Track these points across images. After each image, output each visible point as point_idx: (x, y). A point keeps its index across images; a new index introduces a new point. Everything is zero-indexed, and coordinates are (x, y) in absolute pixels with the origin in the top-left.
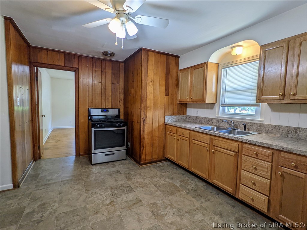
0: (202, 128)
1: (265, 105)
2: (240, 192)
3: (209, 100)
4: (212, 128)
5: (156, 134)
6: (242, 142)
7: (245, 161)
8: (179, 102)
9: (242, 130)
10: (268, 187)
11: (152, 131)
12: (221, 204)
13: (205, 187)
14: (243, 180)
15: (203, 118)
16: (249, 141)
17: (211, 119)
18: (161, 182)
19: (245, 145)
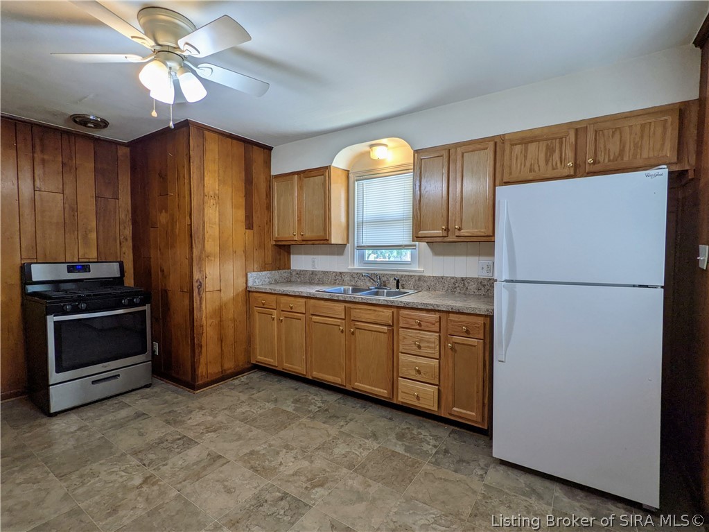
0: (327, 290)
1: (423, 245)
2: (400, 391)
3: (336, 238)
4: (344, 290)
5: (229, 314)
6: (399, 308)
7: (405, 338)
8: (274, 243)
9: (394, 290)
10: (437, 370)
11: (221, 308)
12: (371, 421)
13: (342, 401)
14: (403, 370)
15: (325, 273)
16: (408, 303)
17: (341, 273)
18: (255, 411)
19: (403, 312)
